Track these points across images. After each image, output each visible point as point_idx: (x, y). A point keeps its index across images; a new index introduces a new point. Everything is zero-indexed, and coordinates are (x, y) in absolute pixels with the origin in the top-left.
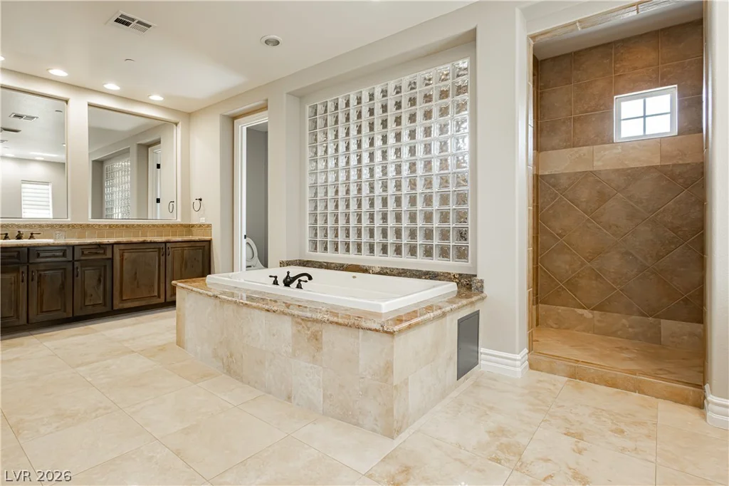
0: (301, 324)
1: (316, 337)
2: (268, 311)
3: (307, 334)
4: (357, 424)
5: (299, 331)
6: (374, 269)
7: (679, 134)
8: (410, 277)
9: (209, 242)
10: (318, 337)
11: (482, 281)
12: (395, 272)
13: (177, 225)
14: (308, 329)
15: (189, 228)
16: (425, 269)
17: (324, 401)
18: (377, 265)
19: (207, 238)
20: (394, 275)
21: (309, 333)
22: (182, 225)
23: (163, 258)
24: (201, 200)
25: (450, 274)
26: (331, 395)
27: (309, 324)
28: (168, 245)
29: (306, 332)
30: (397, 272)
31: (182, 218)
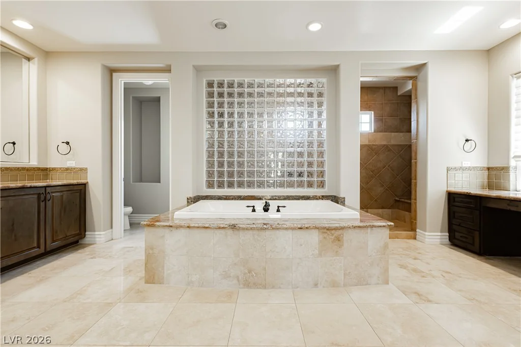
0: (326, 233)
1: (338, 239)
2: (301, 228)
3: (331, 239)
4: (367, 284)
5: (325, 238)
6: (266, 197)
7: (375, 132)
8: (292, 199)
9: (85, 185)
10: (340, 239)
11: (344, 198)
12: (282, 198)
13: (34, 168)
14: (333, 235)
15: (45, 172)
16: (302, 195)
17: (344, 278)
18: (268, 195)
19: (83, 181)
20: (281, 200)
21: (333, 237)
22: (39, 169)
23: (42, 204)
24: (68, 143)
25: (317, 196)
26: (349, 273)
27: (333, 232)
28: (48, 190)
29: (331, 237)
30: (284, 197)
31: (39, 162)
